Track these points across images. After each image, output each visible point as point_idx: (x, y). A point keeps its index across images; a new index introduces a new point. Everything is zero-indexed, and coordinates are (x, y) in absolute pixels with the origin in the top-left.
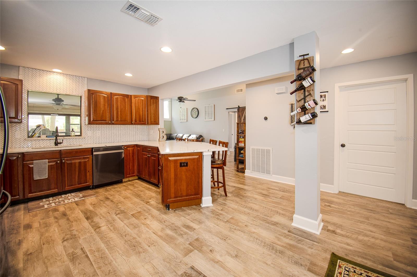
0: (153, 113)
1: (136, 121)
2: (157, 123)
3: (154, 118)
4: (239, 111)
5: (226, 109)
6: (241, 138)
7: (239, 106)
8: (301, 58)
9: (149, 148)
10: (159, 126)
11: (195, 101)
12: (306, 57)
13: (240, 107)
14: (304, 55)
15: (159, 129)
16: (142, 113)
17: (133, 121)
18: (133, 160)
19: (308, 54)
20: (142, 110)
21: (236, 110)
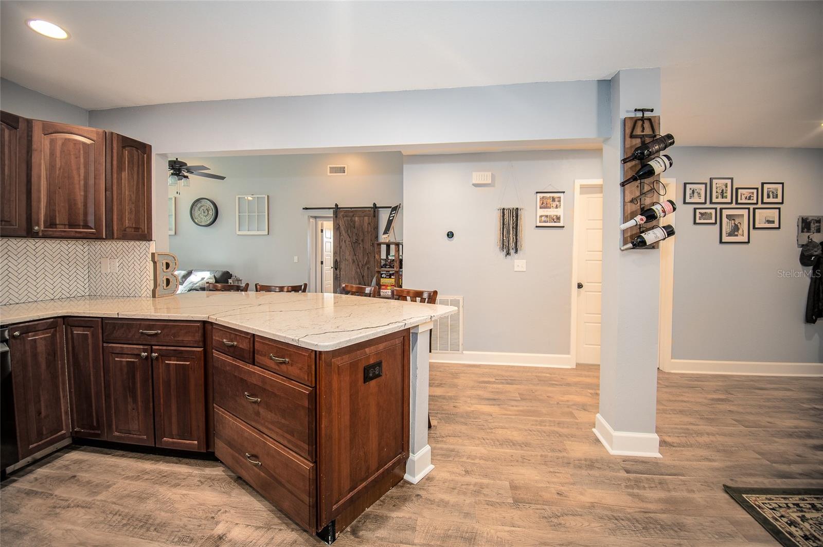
0: (130, 200)
1: (51, 223)
2: (146, 236)
3: (133, 216)
4: (336, 217)
5: (303, 209)
6: (383, 278)
7: (336, 205)
8: (639, 115)
9: (150, 327)
10: (153, 247)
11: (223, 178)
12: (647, 114)
13: (339, 207)
14: (643, 111)
15: (153, 255)
16: (82, 193)
17: (38, 225)
18: (54, 377)
19: (652, 110)
20: (82, 183)
21: (330, 213)
